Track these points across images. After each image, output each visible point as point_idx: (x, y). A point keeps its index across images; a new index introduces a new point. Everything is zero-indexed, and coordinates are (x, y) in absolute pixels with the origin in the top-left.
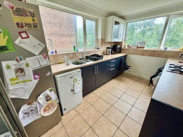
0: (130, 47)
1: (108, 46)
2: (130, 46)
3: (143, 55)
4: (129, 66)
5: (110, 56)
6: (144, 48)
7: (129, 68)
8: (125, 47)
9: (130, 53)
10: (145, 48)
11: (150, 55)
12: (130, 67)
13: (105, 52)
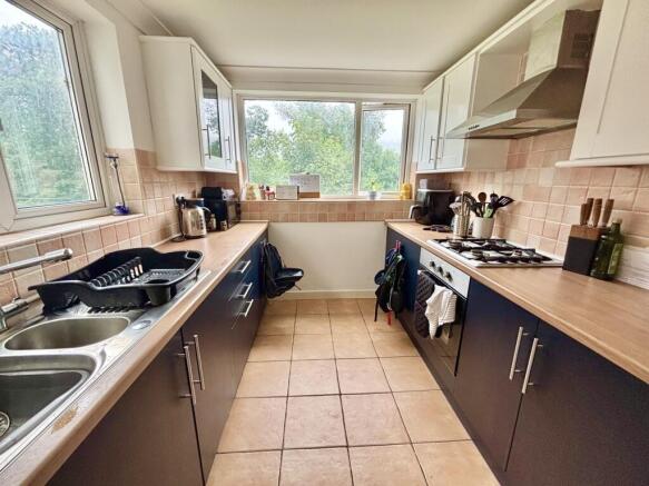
0: (273, 193)
1: (180, 195)
2: (272, 190)
3: (322, 219)
4: (297, 270)
5: (205, 240)
6: (317, 195)
7: (299, 278)
8: (251, 195)
9: (280, 219)
10: (323, 197)
11: (343, 218)
12: (299, 274)
13: (173, 226)
